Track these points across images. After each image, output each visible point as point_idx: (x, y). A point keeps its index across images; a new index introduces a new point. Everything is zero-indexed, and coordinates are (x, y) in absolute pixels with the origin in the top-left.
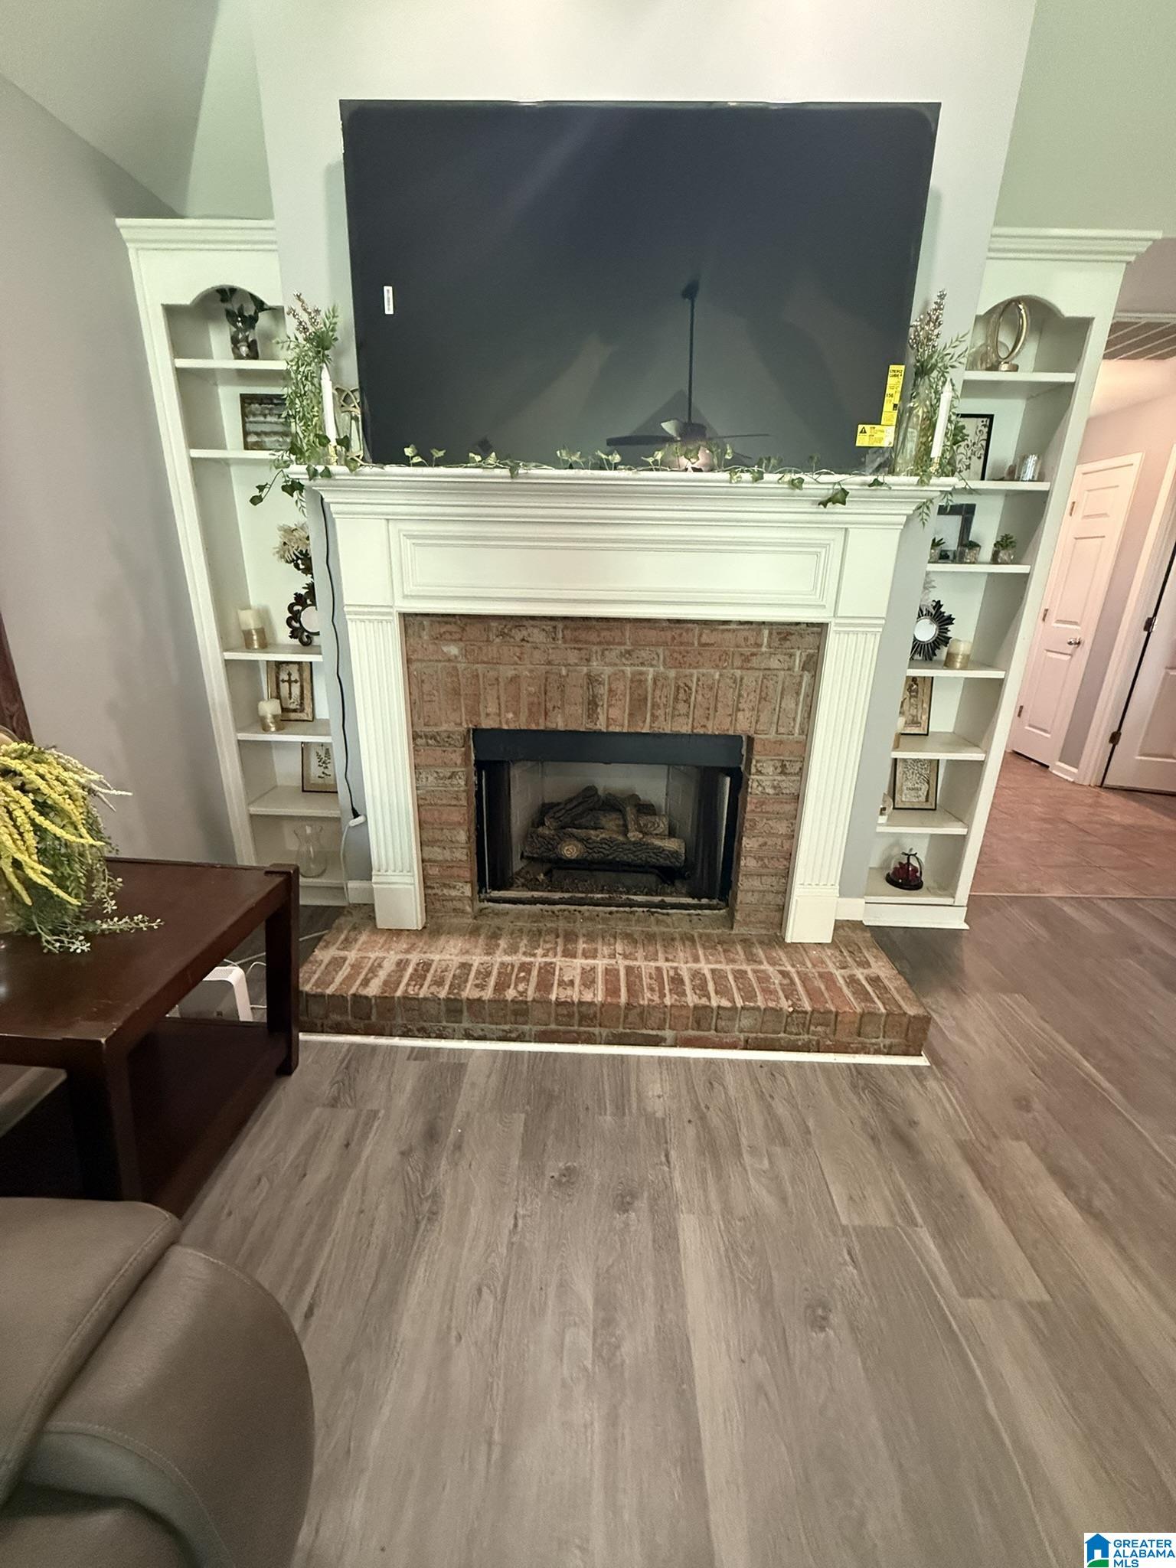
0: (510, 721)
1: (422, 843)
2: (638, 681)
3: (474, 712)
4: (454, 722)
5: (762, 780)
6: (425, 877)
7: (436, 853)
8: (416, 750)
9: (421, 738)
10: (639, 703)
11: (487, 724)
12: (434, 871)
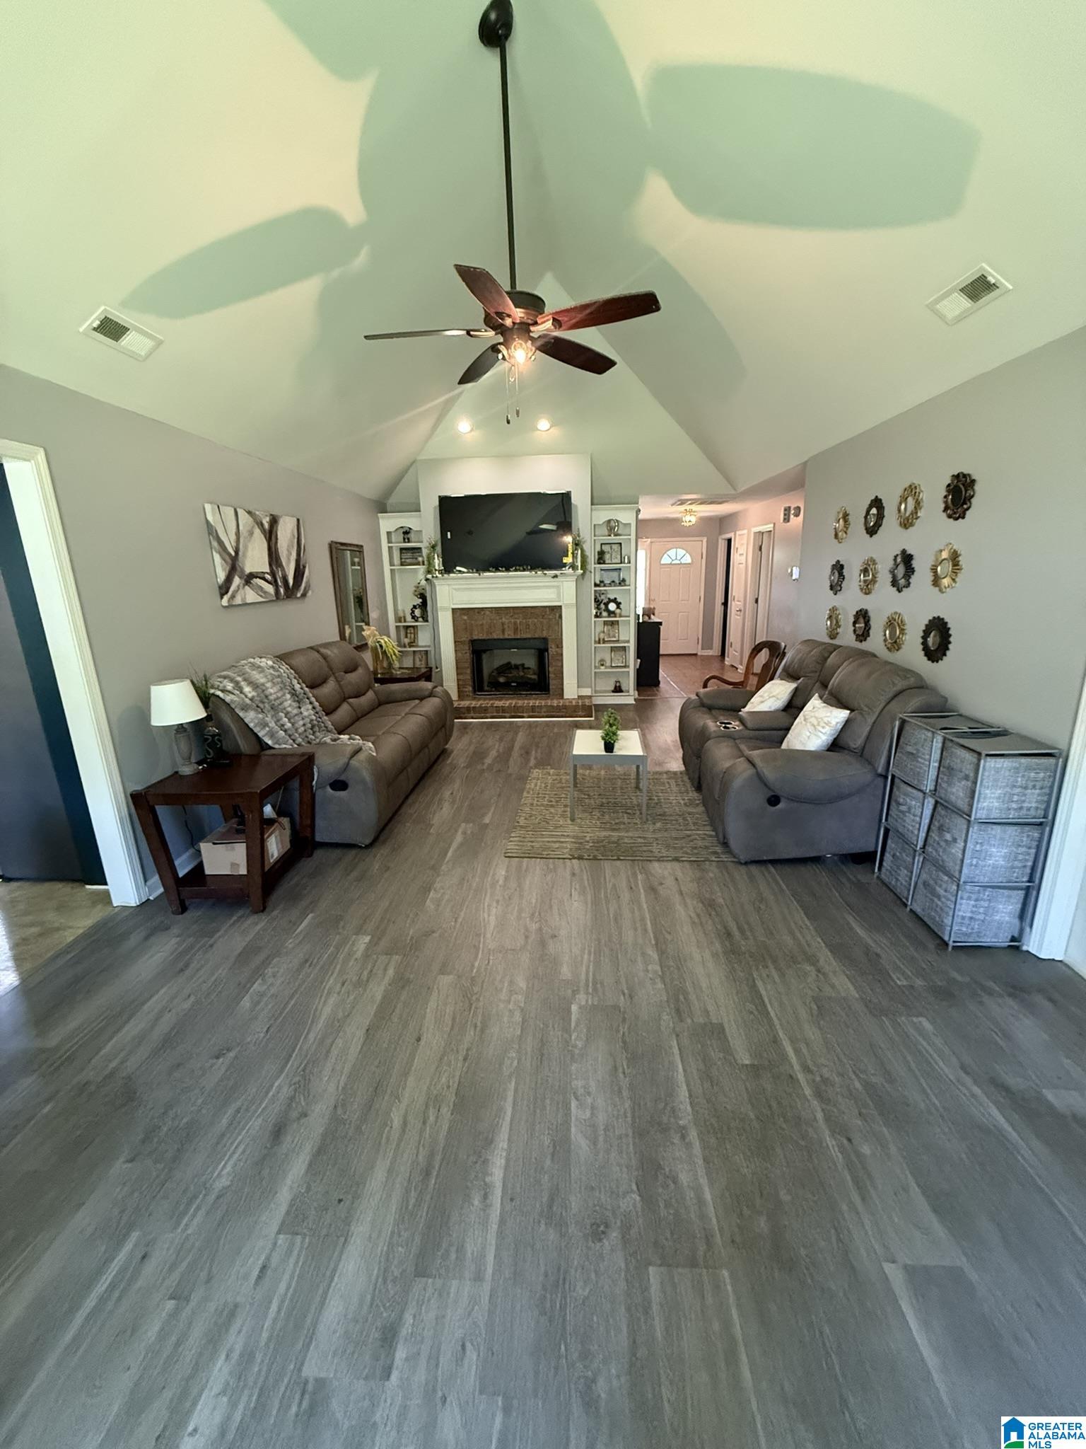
0: (481, 637)
1: (457, 674)
2: (515, 623)
3: (471, 634)
4: (465, 637)
5: (552, 650)
6: (458, 685)
7: (461, 677)
8: (456, 646)
9: (457, 642)
10: (516, 630)
11: (475, 638)
12: (460, 683)
